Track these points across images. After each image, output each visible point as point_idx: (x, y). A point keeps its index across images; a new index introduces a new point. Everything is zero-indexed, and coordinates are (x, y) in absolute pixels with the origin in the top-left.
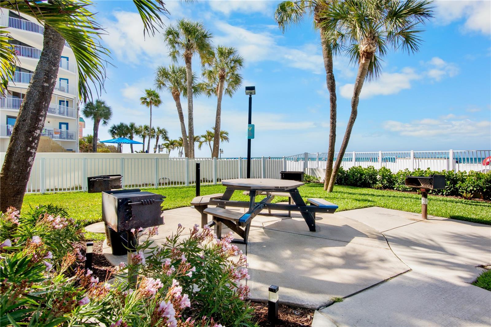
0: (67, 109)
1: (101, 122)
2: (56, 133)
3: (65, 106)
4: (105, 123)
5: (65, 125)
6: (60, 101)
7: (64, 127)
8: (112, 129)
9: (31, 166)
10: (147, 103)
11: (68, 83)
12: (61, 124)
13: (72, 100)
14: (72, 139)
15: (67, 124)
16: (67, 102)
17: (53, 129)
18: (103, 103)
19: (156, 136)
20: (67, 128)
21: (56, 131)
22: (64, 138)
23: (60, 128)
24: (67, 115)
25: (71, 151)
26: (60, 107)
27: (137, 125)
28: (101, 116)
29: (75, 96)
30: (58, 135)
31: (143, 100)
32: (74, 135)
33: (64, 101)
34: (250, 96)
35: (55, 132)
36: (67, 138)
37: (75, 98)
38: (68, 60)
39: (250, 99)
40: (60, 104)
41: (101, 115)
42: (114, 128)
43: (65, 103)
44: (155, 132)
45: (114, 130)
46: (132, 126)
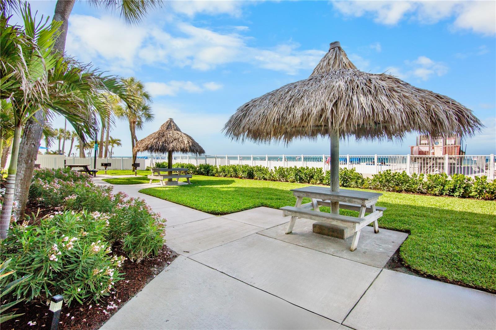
19: (71, 139)
44: (70, 135)
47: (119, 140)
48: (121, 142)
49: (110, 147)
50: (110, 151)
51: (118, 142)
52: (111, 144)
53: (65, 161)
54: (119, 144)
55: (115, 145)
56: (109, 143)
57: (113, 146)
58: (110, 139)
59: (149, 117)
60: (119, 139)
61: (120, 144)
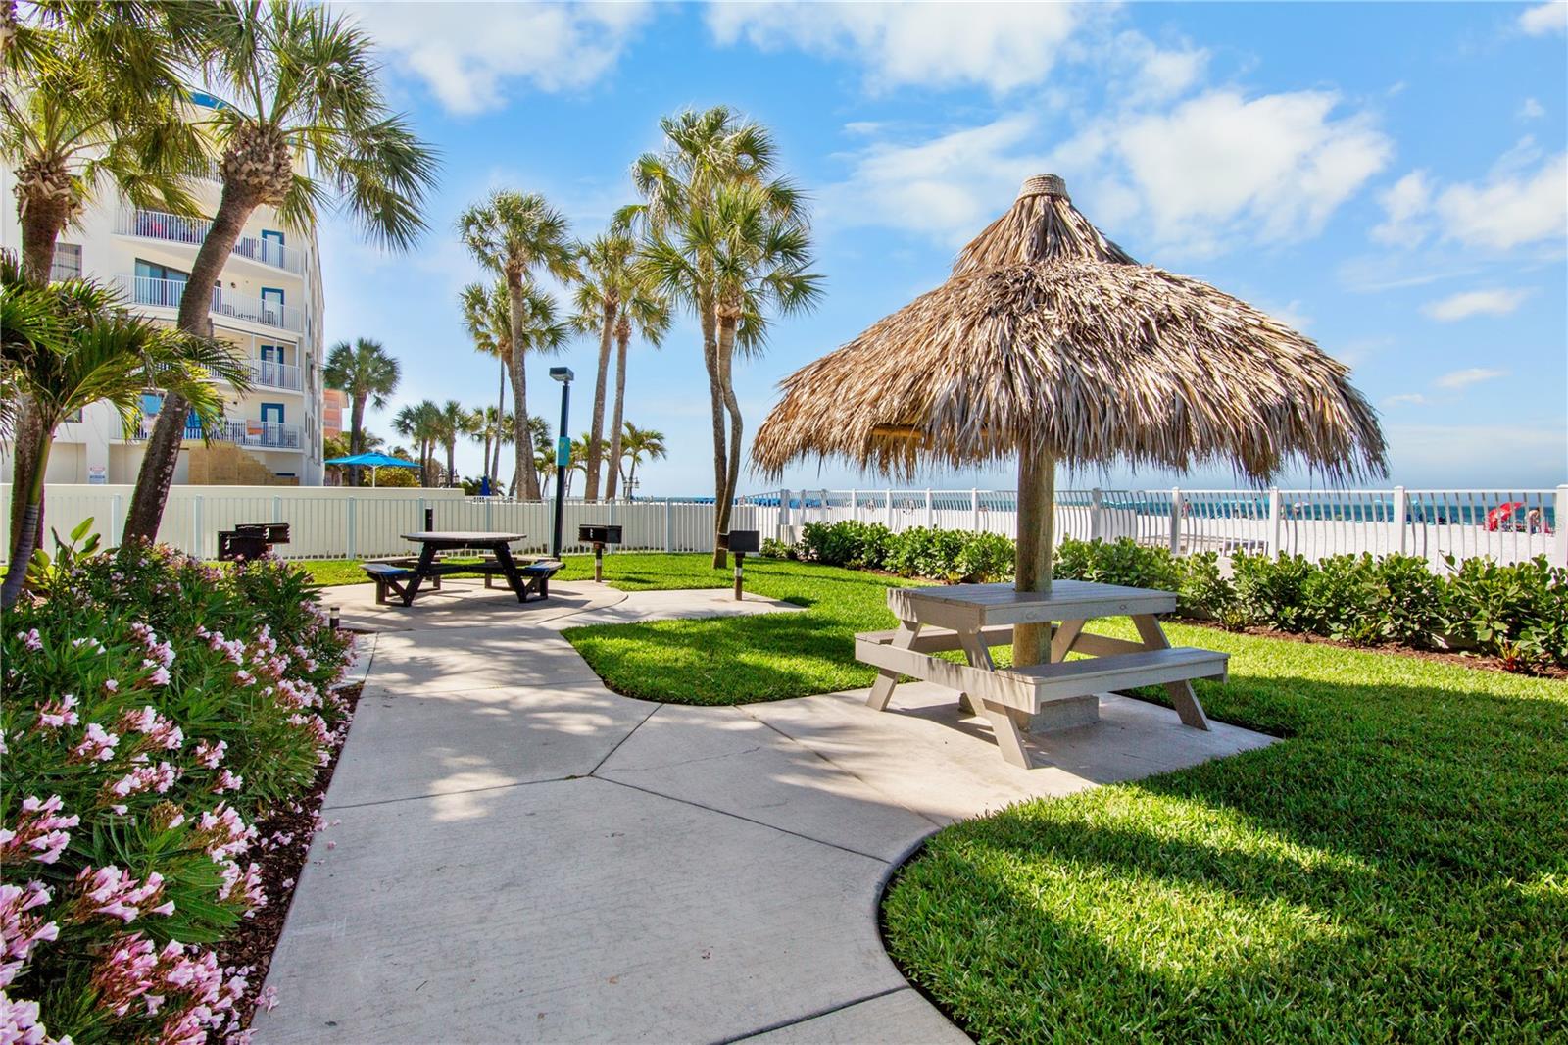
0: (282, 369)
1: (370, 401)
2: (252, 431)
3: (276, 363)
4: (379, 402)
5: (277, 411)
6: (264, 349)
7: (273, 413)
8: (400, 418)
9: (162, 508)
10: (492, 346)
11: (282, 303)
12: (265, 407)
13: (292, 345)
14: (294, 446)
15: (281, 407)
16: (281, 350)
17: (244, 421)
18: (377, 349)
20: (281, 420)
21: (252, 426)
22: (273, 445)
23: (264, 418)
24: (282, 384)
25: (290, 479)
26: (264, 365)
27: (467, 408)
28: (369, 384)
29: (301, 335)
30: (257, 438)
31: (482, 341)
32: (298, 435)
33: (272, 348)
34: (566, 383)
35: (249, 429)
36: (281, 444)
37: (300, 339)
38: (282, 242)
39: (566, 390)
40: (264, 357)
41: (367, 383)
42: (407, 414)
43: (276, 353)
45: (407, 421)
46: (452, 409)
47: (658, 437)
48: (665, 444)
49: (626, 462)
50: (627, 475)
51: (655, 441)
52: (630, 449)
53: (429, 513)
54: (655, 450)
55: (644, 454)
56: (625, 445)
57: (637, 459)
58: (625, 431)
59: (797, 290)
60: (658, 430)
61: (661, 450)
